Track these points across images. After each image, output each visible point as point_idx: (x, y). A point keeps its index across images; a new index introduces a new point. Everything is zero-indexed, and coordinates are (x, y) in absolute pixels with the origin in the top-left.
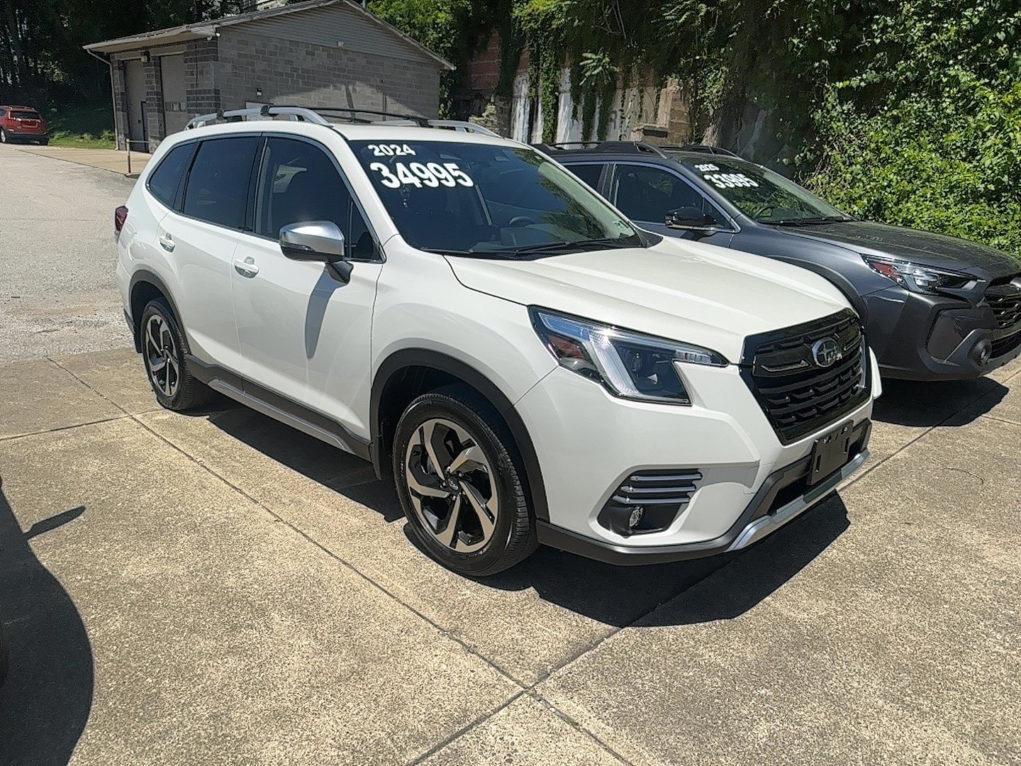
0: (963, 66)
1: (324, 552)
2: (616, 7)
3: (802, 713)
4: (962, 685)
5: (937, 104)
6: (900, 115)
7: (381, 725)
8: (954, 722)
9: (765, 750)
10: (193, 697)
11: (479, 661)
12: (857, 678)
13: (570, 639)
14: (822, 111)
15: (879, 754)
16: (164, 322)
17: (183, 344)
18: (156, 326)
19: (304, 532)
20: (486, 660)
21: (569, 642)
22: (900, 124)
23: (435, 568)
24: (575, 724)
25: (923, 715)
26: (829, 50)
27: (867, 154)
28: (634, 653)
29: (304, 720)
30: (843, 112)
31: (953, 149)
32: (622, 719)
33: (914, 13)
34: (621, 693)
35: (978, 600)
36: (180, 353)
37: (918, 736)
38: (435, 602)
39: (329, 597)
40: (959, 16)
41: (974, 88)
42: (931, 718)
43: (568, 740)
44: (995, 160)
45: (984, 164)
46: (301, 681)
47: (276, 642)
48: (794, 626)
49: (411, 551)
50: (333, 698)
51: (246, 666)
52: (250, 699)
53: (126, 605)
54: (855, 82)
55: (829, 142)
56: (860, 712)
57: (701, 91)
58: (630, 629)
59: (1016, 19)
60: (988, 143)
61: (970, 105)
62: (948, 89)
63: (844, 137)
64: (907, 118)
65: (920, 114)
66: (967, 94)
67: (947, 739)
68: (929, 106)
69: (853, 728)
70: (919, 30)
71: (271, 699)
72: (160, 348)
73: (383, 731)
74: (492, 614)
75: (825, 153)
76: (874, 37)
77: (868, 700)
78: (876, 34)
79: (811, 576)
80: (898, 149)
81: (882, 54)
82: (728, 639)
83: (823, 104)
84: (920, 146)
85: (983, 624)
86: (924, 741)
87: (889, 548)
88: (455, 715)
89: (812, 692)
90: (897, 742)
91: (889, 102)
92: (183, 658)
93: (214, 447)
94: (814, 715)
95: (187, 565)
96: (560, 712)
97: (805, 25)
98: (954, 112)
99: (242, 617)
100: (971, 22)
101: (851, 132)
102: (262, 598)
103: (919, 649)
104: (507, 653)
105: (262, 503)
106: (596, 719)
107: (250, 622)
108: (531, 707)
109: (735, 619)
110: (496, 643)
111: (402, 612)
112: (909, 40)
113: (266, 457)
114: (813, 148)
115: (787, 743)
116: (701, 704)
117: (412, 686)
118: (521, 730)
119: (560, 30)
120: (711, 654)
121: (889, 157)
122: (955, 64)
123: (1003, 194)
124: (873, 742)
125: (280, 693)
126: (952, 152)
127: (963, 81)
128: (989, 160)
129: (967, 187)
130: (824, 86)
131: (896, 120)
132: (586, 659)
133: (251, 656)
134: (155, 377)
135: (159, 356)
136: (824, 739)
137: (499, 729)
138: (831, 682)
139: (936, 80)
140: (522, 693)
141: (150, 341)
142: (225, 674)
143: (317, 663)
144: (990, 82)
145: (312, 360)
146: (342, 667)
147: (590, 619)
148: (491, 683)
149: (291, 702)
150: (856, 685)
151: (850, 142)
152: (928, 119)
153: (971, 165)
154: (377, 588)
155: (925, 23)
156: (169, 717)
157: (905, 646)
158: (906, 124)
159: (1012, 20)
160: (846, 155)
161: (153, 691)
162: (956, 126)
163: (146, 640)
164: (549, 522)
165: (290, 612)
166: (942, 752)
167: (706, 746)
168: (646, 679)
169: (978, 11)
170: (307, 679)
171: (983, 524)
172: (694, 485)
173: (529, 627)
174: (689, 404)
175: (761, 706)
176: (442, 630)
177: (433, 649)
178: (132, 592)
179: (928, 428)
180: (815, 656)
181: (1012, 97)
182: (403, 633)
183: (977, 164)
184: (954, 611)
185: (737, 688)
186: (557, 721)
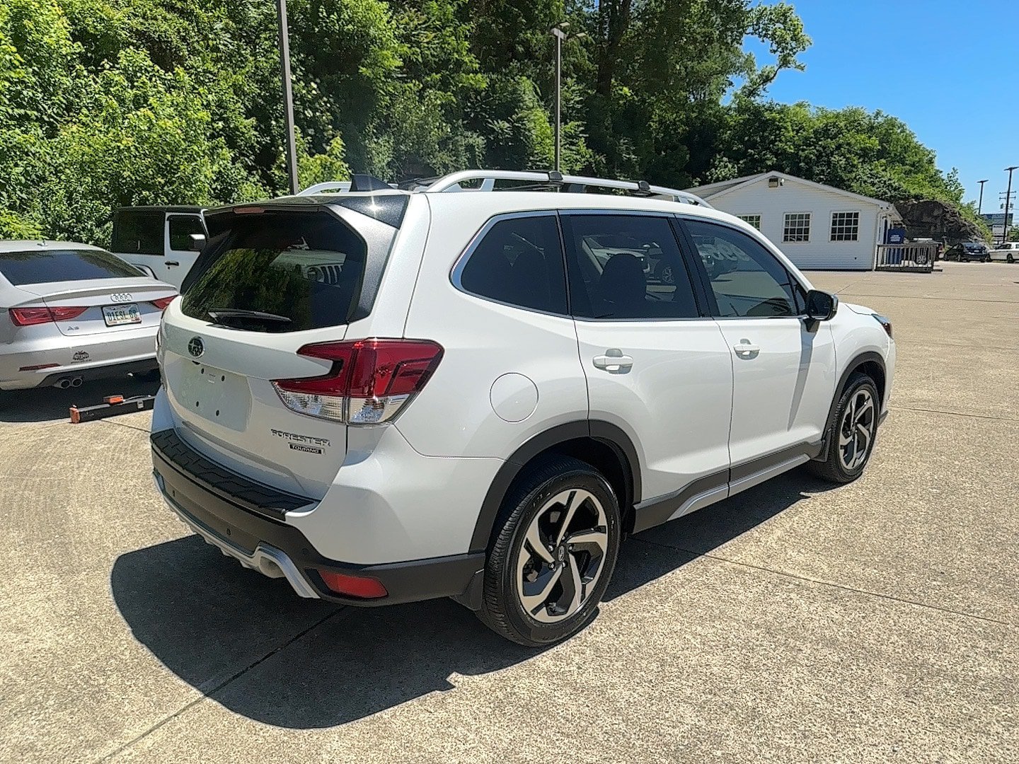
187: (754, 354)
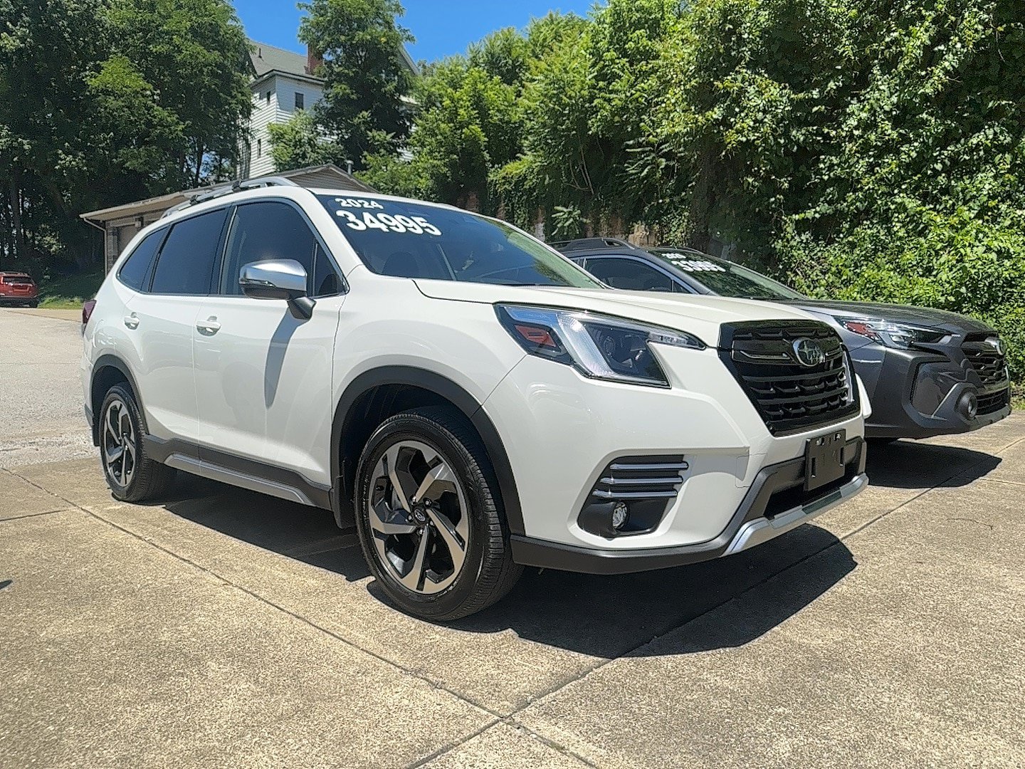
0: (907, 194)
1: (274, 608)
2: (583, 168)
3: (829, 728)
4: (1008, 696)
5: (889, 229)
6: (856, 241)
7: (326, 758)
8: (1007, 730)
9: (789, 764)
10: (101, 742)
11: (447, 695)
12: (887, 694)
13: (554, 672)
14: (782, 241)
15: (925, 763)
16: (123, 407)
17: (142, 425)
18: (115, 412)
19: (255, 592)
20: (455, 694)
21: (553, 674)
22: (857, 249)
23: (400, 617)
24: (561, 749)
25: (969, 725)
26: (783, 187)
27: (829, 277)
28: (628, 681)
29: (232, 758)
30: (802, 242)
31: (910, 268)
32: (616, 741)
33: (856, 152)
34: (614, 717)
35: (1009, 622)
36: (138, 436)
37: (968, 744)
38: (399, 647)
39: (276, 646)
40: (898, 153)
41: (921, 213)
42: (979, 727)
43: (552, 763)
44: (951, 275)
45: (941, 279)
46: (234, 721)
47: (209, 687)
48: (808, 650)
49: (374, 605)
50: (270, 736)
51: (170, 710)
52: (170, 740)
53: (39, 661)
54: (810, 214)
55: (792, 269)
56: (895, 725)
57: (666, 235)
58: (622, 659)
59: (950, 152)
60: (942, 260)
61: (920, 228)
62: (896, 215)
63: (805, 263)
64: (862, 243)
65: (875, 239)
66: (915, 218)
67: (1002, 747)
68: (881, 231)
69: (890, 740)
70: (862, 166)
71: (195, 740)
72: (118, 436)
73: (327, 764)
74: (464, 654)
75: (789, 279)
76: (822, 174)
77: (903, 714)
78: (824, 172)
79: (822, 608)
80: (858, 271)
81: (832, 189)
82: (735, 665)
83: (782, 235)
84: (879, 268)
85: (1019, 642)
86: (976, 748)
87: (903, 582)
88: (417, 746)
89: (837, 708)
90: (945, 751)
91: (844, 230)
92: (96, 706)
93: (166, 528)
94: (841, 730)
95: (116, 624)
96: (542, 738)
97: (758, 166)
98: (906, 235)
99: (173, 667)
100: (909, 156)
101: (813, 259)
102: (199, 649)
103: (953, 666)
104: (480, 687)
105: (211, 571)
106: (585, 743)
107: (181, 671)
108: (508, 734)
109: (742, 647)
110: (467, 679)
111: (358, 656)
112: (854, 175)
113: (221, 534)
114: (777, 274)
115: (814, 757)
116: (709, 724)
117: (366, 721)
118: (496, 756)
119: (532, 190)
120: (718, 678)
121: (850, 279)
122: (900, 192)
123: (964, 305)
124: (916, 752)
125: (206, 734)
126: (909, 270)
127: (910, 206)
128: (946, 275)
129: (928, 300)
130: (781, 218)
131: (853, 246)
132: (572, 687)
133: (177, 701)
134: (111, 468)
135: (116, 446)
136: (858, 752)
137: (469, 757)
138: (857, 699)
139: (885, 208)
140: (497, 722)
141: (108, 430)
142: (143, 719)
143: (255, 705)
144: (935, 207)
145: (271, 408)
146: (284, 707)
147: (576, 654)
148: (461, 714)
149: (219, 741)
150: (887, 700)
151: (812, 267)
152: (882, 242)
153: (929, 280)
154: (332, 637)
155: (867, 160)
156: (67, 762)
157: (937, 664)
158: (863, 248)
159: (946, 153)
160: (810, 279)
161: (53, 738)
162: (910, 247)
163: (55, 691)
164: (525, 536)
165: (230, 660)
166: (999, 759)
167: (719, 764)
168: (643, 705)
169: (913, 146)
170: (242, 719)
171: (1000, 560)
172: (681, 477)
173: (507, 664)
174: (668, 386)
175: (780, 723)
176: (405, 670)
177: (393, 686)
178: (48, 649)
179: (926, 489)
180: (836, 676)
181: (958, 218)
182: (360, 675)
183: (935, 280)
184: (985, 632)
185: (750, 708)
186: (539, 746)
187: (215, 331)
